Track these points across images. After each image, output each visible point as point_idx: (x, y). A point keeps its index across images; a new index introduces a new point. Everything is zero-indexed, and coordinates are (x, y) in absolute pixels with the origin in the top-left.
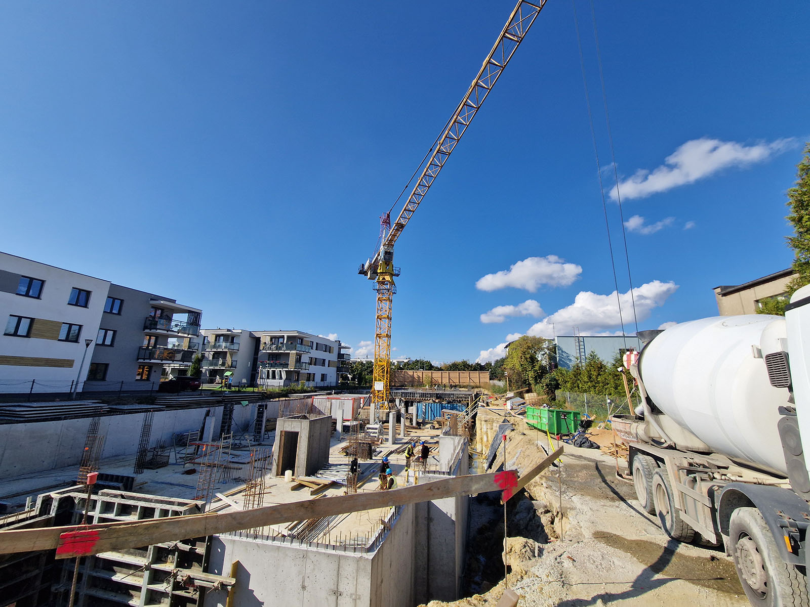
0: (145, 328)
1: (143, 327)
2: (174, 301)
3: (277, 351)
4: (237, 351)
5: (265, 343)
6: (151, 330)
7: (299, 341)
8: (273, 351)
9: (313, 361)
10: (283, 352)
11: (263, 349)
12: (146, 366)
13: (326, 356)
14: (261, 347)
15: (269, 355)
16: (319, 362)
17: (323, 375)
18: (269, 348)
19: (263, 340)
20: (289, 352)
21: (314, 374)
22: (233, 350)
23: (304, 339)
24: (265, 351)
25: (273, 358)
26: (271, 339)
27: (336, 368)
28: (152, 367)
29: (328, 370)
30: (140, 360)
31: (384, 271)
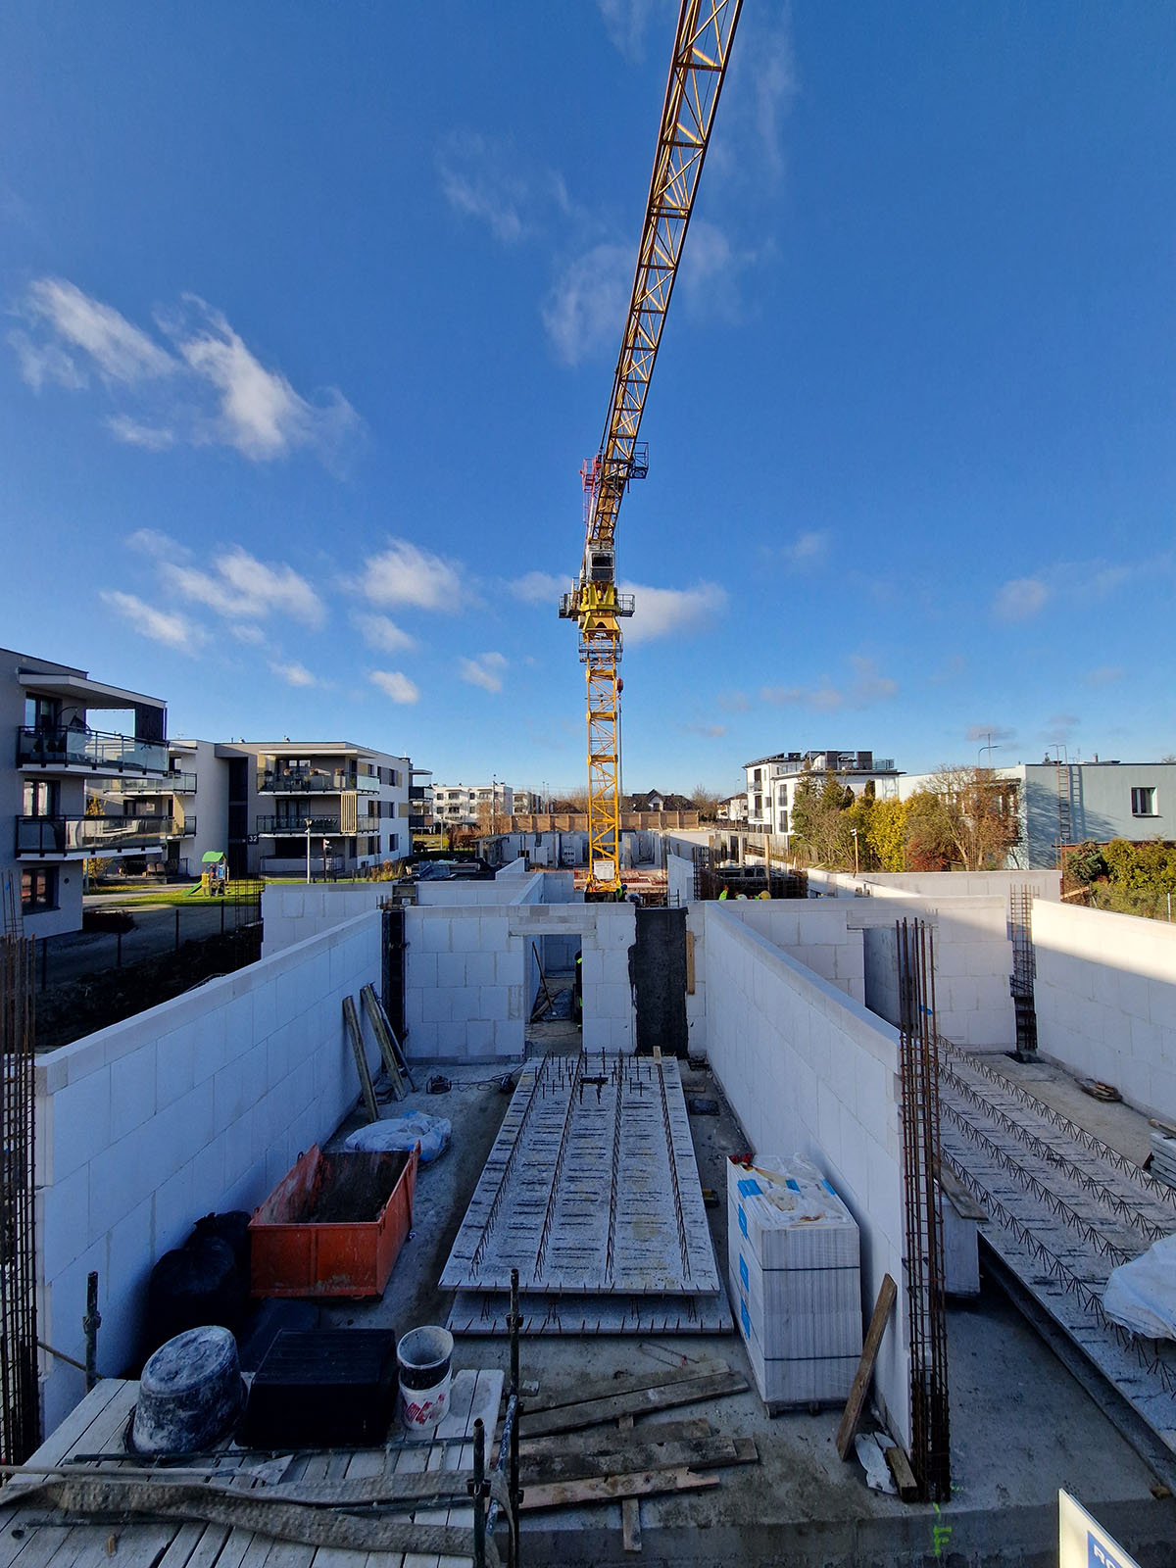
0: (21, 758)
1: (13, 757)
2: (83, 675)
3: (305, 793)
4: (193, 793)
5: (268, 773)
6: (44, 766)
7: (349, 764)
8: (293, 793)
9: (376, 810)
10: (322, 793)
11: (264, 788)
12: (41, 868)
13: (398, 795)
14: (254, 782)
15: (277, 801)
16: (385, 810)
17: (392, 837)
18: (282, 784)
19: (261, 764)
20: (339, 793)
21: (379, 837)
22: (185, 791)
23: (359, 760)
24: (272, 793)
25: (291, 808)
26: (278, 761)
27: (407, 819)
28: (58, 870)
29: (399, 825)
30: (24, 857)
31: (595, 607)
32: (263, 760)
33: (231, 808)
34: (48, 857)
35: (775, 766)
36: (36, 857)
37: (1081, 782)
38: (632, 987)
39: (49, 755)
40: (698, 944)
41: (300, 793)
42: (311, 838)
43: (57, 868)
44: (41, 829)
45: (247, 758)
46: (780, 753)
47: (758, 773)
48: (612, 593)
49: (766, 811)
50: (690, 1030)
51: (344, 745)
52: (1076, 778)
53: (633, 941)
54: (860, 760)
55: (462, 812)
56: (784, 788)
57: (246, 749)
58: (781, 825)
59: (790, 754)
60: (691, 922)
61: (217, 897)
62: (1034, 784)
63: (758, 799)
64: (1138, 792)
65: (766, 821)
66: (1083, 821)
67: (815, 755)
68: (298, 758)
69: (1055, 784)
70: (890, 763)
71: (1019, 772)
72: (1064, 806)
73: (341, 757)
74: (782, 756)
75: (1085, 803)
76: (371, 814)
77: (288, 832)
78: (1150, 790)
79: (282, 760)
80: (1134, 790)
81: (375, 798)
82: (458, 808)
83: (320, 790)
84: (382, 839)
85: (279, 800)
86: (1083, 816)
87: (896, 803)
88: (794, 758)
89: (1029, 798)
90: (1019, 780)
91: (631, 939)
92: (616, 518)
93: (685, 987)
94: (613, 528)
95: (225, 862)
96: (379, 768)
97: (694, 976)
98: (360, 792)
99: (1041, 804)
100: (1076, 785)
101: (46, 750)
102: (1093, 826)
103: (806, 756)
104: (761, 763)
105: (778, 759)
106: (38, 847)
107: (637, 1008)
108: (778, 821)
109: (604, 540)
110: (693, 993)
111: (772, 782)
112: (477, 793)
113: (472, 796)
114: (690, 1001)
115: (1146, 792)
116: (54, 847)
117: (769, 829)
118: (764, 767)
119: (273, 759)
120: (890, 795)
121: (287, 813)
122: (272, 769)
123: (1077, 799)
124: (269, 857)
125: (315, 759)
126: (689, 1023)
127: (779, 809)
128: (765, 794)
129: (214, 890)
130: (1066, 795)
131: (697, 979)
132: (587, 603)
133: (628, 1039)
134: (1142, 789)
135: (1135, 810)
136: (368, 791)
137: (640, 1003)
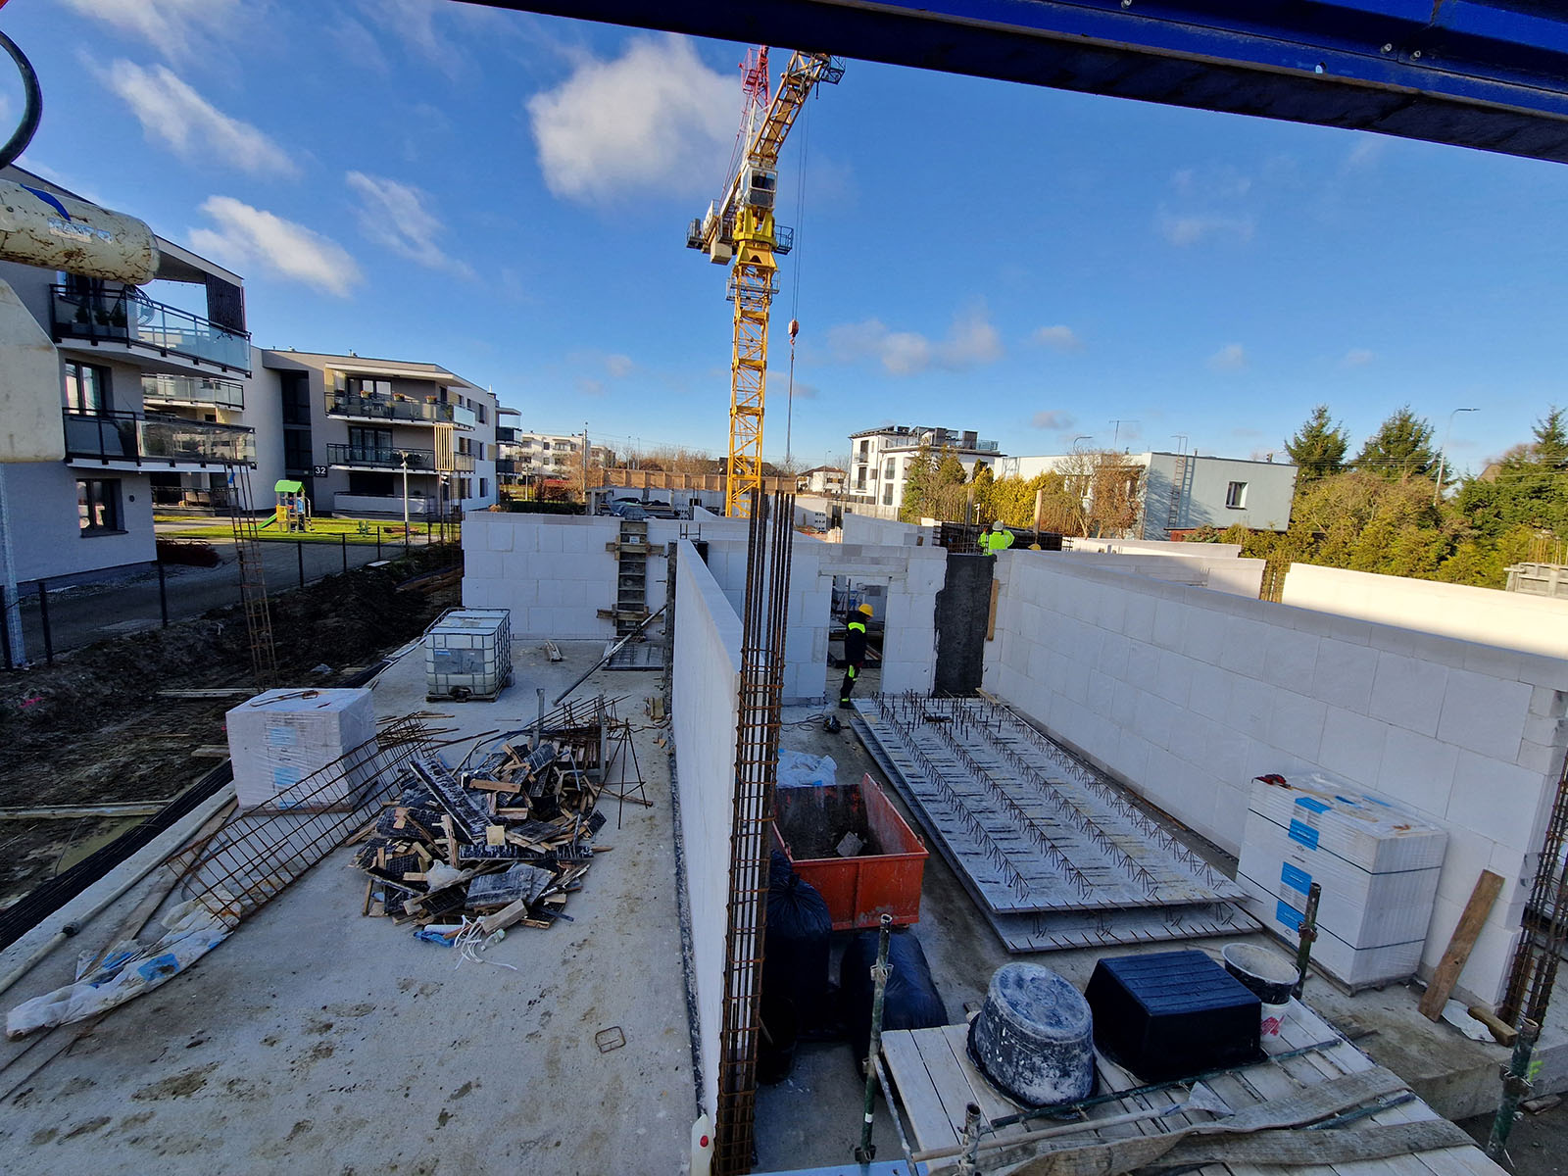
0: (59, 328)
3: (389, 421)
4: (240, 409)
5: (339, 393)
6: (95, 344)
7: (438, 390)
8: (373, 420)
9: (466, 448)
10: (409, 422)
11: (334, 411)
12: (96, 480)
13: (485, 435)
14: (319, 403)
15: (350, 428)
16: (475, 450)
17: (482, 480)
18: (357, 408)
19: (329, 381)
20: (431, 424)
21: (469, 480)
22: (230, 405)
23: (449, 388)
24: (345, 418)
25: (365, 438)
26: (348, 380)
27: (495, 463)
28: (120, 486)
29: (486, 469)
30: (77, 463)
31: (751, 237)
32: (330, 376)
33: (287, 433)
34: (113, 465)
35: (885, 438)
36: (96, 464)
37: (1192, 473)
38: (936, 631)
39: (101, 330)
40: (1002, 592)
41: (381, 420)
42: (408, 475)
43: (118, 482)
44: (100, 428)
45: (307, 372)
46: (891, 425)
47: (864, 446)
48: (770, 223)
49: (870, 483)
50: (984, 674)
51: (433, 368)
52: (1190, 469)
53: (941, 586)
54: (965, 440)
55: (534, 463)
56: (891, 461)
57: (303, 362)
58: (885, 497)
59: (899, 428)
60: (998, 570)
61: (297, 534)
62: (1156, 471)
63: (862, 470)
64: (1234, 485)
65: (870, 493)
66: (1187, 510)
67: (923, 431)
68: (376, 378)
69: (1171, 474)
70: (994, 444)
71: (1145, 459)
72: (1177, 494)
73: (429, 383)
74: (892, 429)
75: (1192, 493)
76: (462, 452)
77: (368, 466)
78: (1241, 485)
79: (355, 379)
80: (1231, 484)
81: (466, 435)
82: (530, 458)
83: (408, 419)
84: (473, 482)
85: (352, 427)
86: (1189, 504)
87: (1020, 482)
88: (903, 432)
89: (1149, 484)
90: (1144, 467)
91: (939, 584)
92: (788, 130)
93: (984, 634)
94: (781, 143)
95: (303, 494)
96: (469, 400)
97: (994, 622)
98: (456, 426)
99: (1158, 491)
100: (1188, 475)
101: (95, 322)
102: (1195, 514)
103: (914, 431)
104: (870, 434)
105: (888, 432)
106: (99, 453)
107: (938, 653)
108: (882, 493)
109: (767, 156)
110: (991, 639)
111: (880, 454)
112: (552, 443)
113: (546, 446)
114: (988, 647)
115: (1238, 486)
116: (121, 453)
117: (872, 500)
118: (871, 439)
119: (342, 376)
120: (1010, 474)
121: (363, 444)
122: (341, 387)
123: (1187, 488)
124: (342, 493)
125: (395, 381)
126: (984, 669)
127: (884, 481)
128: (871, 465)
129: (293, 526)
130: (1179, 483)
131: (996, 626)
132: (741, 230)
133: (925, 681)
134: (1236, 483)
135: (1228, 503)
136: (465, 426)
137: (942, 649)
